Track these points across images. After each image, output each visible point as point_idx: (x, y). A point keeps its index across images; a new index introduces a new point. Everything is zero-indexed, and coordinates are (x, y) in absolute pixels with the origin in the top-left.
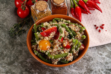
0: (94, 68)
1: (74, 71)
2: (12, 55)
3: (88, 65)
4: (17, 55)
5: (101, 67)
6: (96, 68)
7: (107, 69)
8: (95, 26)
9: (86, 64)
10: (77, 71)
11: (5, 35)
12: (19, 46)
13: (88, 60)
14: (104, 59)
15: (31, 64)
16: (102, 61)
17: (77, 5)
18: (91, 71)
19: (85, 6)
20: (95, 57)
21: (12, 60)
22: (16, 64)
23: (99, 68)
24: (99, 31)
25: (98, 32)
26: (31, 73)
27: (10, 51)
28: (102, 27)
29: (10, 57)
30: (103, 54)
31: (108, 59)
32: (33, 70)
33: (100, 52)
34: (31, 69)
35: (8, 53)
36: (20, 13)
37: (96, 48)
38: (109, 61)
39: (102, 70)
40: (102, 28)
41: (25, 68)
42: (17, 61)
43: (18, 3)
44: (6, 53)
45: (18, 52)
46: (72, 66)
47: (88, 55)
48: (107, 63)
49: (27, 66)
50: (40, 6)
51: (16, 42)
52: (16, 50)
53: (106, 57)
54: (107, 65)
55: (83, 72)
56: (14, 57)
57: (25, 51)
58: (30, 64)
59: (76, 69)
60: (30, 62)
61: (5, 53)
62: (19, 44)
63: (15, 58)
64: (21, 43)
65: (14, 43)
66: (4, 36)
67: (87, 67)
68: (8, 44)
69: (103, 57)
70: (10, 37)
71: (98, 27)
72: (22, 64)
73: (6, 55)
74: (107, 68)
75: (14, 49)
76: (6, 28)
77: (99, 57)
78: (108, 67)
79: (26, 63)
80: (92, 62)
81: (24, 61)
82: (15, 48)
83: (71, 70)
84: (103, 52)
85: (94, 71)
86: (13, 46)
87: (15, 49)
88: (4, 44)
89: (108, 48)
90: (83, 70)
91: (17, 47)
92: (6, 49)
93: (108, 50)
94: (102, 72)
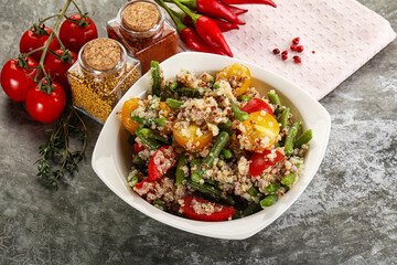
0: (343, 164)
2: (87, 238)
4: (102, 232)
5: (361, 153)
6: (350, 161)
7: (380, 152)
8: (276, 52)
11: (30, 192)
12: (93, 204)
14: (355, 128)
15: (161, 238)
16: (355, 137)
17: (195, 17)
18: (341, 175)
19: (222, 7)
21: (95, 251)
22: (116, 258)
23: (357, 157)
24: (297, 60)
25: (294, 66)
26: (176, 261)
27: (72, 232)
28: (296, 47)
30: (344, 117)
31: (365, 123)
32: (178, 251)
34: (169, 251)
35: (72, 238)
36: (40, 106)
38: (373, 127)
39: (370, 160)
40: (300, 50)
41: (149, 256)
42: (112, 248)
43: (14, 83)
44: (63, 240)
45: (99, 223)
48: (369, 136)
49: (150, 248)
50: (100, 57)
51: (72, 196)
52: (88, 218)
53: (356, 122)
54: (374, 142)
55: (322, 189)
56: (96, 241)
57: (117, 211)
58: (156, 239)
60: (153, 234)
61: (60, 241)
62: (87, 197)
63: (100, 244)
64: (91, 194)
65: (72, 202)
66: (29, 196)
67: (323, 172)
68: (53, 212)
69: (348, 124)
70: (47, 191)
71: (285, 53)
72: (132, 250)
73: (69, 247)
74: (379, 148)
75: (80, 218)
76: (20, 170)
77: (339, 130)
78: (380, 144)
79: (145, 241)
81: (132, 238)
82: (84, 215)
84: (341, 112)
85: (349, 171)
86: (72, 211)
87: (85, 219)
88: (42, 218)
89: (346, 96)
91: (87, 208)
92: (57, 228)
93: (350, 102)
94: (370, 165)
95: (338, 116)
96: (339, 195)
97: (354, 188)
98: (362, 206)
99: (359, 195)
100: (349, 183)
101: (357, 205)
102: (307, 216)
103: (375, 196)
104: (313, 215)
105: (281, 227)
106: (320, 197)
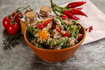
0: (95, 58)
1: (76, 63)
2: (10, 62)
3: (88, 57)
4: (15, 61)
5: (101, 56)
6: (97, 57)
9: (86, 56)
10: (80, 63)
13: (87, 54)
14: (102, 50)
15: (32, 65)
16: (101, 52)
18: (93, 60)
19: (71, 14)
20: (92, 50)
21: (11, 65)
22: (16, 68)
29: (9, 64)
32: (35, 69)
33: (96, 46)
34: (33, 69)
35: (6, 61)
36: (10, 28)
37: (91, 44)
40: (92, 29)
41: (27, 69)
42: (16, 65)
45: (16, 59)
46: (73, 60)
47: (86, 50)
49: (28, 67)
50: (29, 15)
53: (103, 48)
56: (12, 63)
57: (22, 57)
58: (30, 65)
59: (78, 62)
61: (2, 61)
62: (15, 52)
63: (14, 64)
64: (17, 52)
65: (10, 53)
67: (88, 59)
68: (4, 54)
69: (100, 48)
70: (4, 49)
71: (87, 29)
72: (22, 67)
73: (4, 63)
75: (11, 57)
77: (97, 49)
79: (27, 65)
80: (92, 54)
81: (24, 64)
82: (12, 56)
83: (73, 63)
84: (99, 46)
85: (96, 60)
89: (102, 42)
90: (85, 61)
91: (14, 55)
92: (3, 58)
93: (103, 44)
94: (103, 59)
95: (98, 46)
96: (91, 65)
97: (96, 64)
98: (97, 68)
99: (97, 65)
100: (95, 62)
101: (95, 68)
102: (78, 68)
103: (102, 67)
104: (81, 68)
105: (70, 69)
106: (85, 64)
